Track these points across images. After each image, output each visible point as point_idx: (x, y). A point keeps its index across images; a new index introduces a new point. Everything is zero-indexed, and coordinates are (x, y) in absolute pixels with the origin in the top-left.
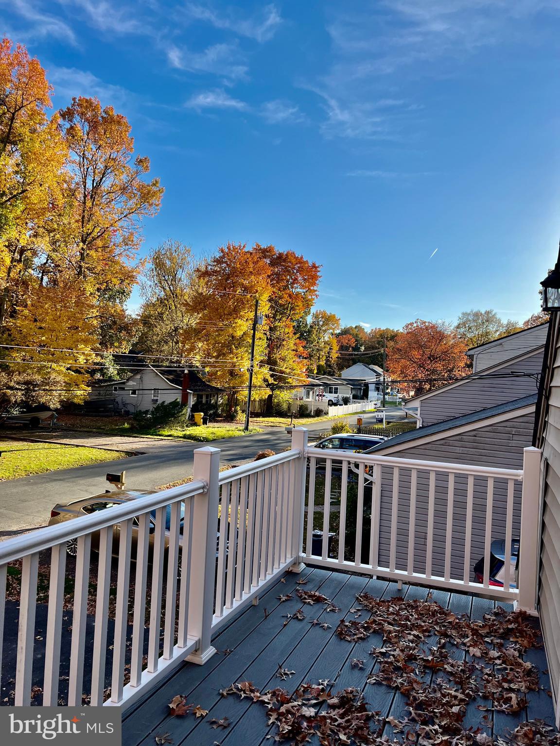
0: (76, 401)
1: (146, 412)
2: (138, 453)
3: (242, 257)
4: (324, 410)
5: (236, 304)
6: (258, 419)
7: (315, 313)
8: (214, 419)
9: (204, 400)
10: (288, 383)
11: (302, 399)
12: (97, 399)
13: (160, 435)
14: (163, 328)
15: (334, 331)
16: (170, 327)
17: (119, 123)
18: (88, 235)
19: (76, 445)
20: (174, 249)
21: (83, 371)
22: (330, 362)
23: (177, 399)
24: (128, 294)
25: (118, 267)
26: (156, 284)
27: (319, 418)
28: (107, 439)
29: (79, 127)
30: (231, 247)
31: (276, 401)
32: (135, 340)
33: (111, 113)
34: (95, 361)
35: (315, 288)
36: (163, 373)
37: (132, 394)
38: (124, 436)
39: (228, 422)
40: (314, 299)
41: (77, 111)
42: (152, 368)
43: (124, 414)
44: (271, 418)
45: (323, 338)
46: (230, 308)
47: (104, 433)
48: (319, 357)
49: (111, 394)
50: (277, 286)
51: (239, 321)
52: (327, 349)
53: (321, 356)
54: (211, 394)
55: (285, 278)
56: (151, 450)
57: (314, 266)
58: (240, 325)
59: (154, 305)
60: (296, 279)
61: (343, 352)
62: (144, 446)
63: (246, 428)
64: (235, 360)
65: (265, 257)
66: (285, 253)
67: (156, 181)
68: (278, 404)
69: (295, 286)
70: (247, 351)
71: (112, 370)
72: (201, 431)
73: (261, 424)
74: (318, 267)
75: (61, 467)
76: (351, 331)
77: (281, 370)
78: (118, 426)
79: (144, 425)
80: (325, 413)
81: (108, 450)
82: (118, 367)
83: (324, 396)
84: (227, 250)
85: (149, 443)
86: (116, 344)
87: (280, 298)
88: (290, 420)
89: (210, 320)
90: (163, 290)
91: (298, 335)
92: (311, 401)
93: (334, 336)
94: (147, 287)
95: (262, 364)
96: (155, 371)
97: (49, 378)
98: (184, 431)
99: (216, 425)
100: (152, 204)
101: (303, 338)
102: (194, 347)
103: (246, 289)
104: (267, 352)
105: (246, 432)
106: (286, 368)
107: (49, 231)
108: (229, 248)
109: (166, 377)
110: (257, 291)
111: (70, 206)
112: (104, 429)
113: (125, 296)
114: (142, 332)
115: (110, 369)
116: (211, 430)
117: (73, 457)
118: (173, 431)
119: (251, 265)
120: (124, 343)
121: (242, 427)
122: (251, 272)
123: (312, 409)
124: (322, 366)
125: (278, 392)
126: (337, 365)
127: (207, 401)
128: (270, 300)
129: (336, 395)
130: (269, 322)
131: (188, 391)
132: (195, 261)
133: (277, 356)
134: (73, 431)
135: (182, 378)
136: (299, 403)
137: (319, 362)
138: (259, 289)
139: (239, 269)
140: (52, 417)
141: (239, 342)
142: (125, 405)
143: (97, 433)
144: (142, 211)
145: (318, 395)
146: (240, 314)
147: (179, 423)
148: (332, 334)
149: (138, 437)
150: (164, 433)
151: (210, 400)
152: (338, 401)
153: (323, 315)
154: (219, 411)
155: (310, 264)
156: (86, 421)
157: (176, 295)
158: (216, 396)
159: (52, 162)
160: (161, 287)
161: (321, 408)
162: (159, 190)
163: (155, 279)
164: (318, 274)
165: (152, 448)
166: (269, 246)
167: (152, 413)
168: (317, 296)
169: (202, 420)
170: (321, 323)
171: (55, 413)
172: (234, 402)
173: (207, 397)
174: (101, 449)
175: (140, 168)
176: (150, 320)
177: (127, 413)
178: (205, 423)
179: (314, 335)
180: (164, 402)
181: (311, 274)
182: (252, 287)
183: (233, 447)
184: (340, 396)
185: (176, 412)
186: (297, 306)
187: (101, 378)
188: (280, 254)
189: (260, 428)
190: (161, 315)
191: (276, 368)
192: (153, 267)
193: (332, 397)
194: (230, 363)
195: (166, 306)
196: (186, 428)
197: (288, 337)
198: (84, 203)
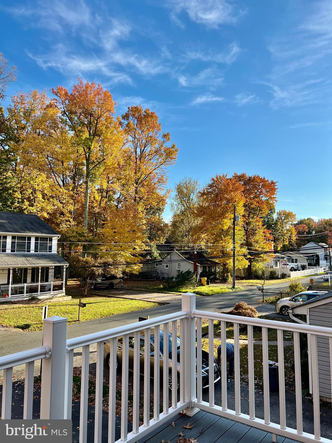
0: (134, 272)
1: (172, 278)
2: (166, 303)
3: (225, 182)
4: (287, 274)
5: (222, 210)
6: (243, 281)
7: (278, 212)
8: (214, 281)
9: (207, 270)
10: (261, 257)
11: (272, 267)
12: (147, 271)
13: (180, 292)
14: (183, 228)
15: (292, 222)
16: (188, 227)
17: (152, 116)
18: (139, 179)
19: (131, 299)
20: (188, 182)
21: (137, 255)
22: (292, 242)
23: (189, 270)
24: (163, 210)
25: (155, 195)
26: (179, 203)
27: (284, 279)
28: (149, 294)
29: (132, 122)
30: (218, 177)
31: (254, 269)
32: (167, 235)
33: (148, 112)
34: (146, 249)
35: (275, 196)
36: (183, 254)
37: (166, 267)
38: (159, 293)
39: (223, 283)
40: (274, 203)
41: (131, 114)
42: (176, 251)
43: (161, 279)
44: (251, 280)
45: (285, 227)
46: (219, 213)
47: (149, 291)
48: (283, 240)
49: (155, 268)
50: (248, 197)
51: (225, 220)
52: (288, 235)
53: (285, 239)
54: (211, 266)
55: (253, 192)
56: (173, 301)
57: (272, 183)
58: (226, 223)
59: (178, 215)
60: (261, 192)
61: (300, 235)
62: (169, 299)
63: (234, 287)
64: (224, 244)
65: (240, 181)
66: (253, 177)
67: (174, 145)
68: (256, 271)
69: (261, 196)
70: (231, 238)
71: (156, 253)
72: (205, 289)
73: (244, 284)
74: (275, 183)
75: (120, 312)
76: (304, 221)
77: (255, 249)
78: (156, 286)
79: (171, 286)
80: (288, 276)
81: (149, 301)
82: (159, 252)
83: (288, 265)
84: (216, 179)
85: (173, 297)
86: (158, 239)
87: (252, 204)
88: (263, 281)
89: (207, 221)
90: (183, 206)
91: (265, 226)
92: (279, 268)
93: (293, 226)
94: (174, 206)
95: (242, 245)
96: (178, 253)
97: (117, 260)
98: (194, 289)
99: (215, 285)
100: (172, 158)
101: (272, 228)
102: (200, 237)
103: (228, 201)
104: (245, 238)
105: (234, 289)
106: (259, 248)
107: (118, 180)
108: (217, 178)
109: (184, 256)
110: (235, 201)
111: (129, 165)
112: (149, 289)
113: (161, 211)
114: (171, 231)
115: (155, 253)
116: (211, 288)
117: (128, 306)
118: (188, 289)
119: (231, 186)
120: (162, 238)
121: (231, 286)
122: (231, 190)
123: (279, 273)
124: (286, 245)
125: (255, 263)
126: (296, 244)
127: (209, 270)
128: (245, 206)
129: (296, 264)
130: (245, 219)
131: (197, 264)
132: (200, 188)
133: (252, 240)
134: (132, 290)
135: (193, 256)
136: (270, 270)
137: (284, 242)
138: (237, 199)
139: (224, 189)
140: (120, 282)
141: (226, 233)
142: (162, 274)
143: (145, 291)
144: (167, 163)
145: (283, 265)
146: (225, 215)
147: (191, 284)
148: (292, 225)
149: (167, 293)
150: (182, 290)
151: (211, 269)
152: (298, 267)
153: (284, 213)
154: (217, 276)
155: (270, 182)
156: (141, 284)
157: (190, 208)
158: (215, 267)
159: (116, 142)
160: (182, 205)
161: (285, 273)
162: (176, 150)
163: (178, 200)
164: (276, 187)
165: (174, 300)
166: (242, 174)
167: (176, 278)
168: (276, 201)
169: (206, 282)
170: (283, 218)
171: (122, 280)
172: (226, 270)
173: (209, 268)
174: (144, 301)
175: (165, 140)
176: (177, 224)
177: (163, 278)
178: (208, 284)
179: (279, 226)
180: (182, 272)
181: (271, 187)
182: (232, 199)
183: (223, 299)
184: (299, 264)
185: (189, 277)
186: (263, 208)
187: (150, 258)
188: (249, 177)
189: (242, 287)
190: (182, 220)
191: (252, 248)
192: (177, 194)
193: (293, 265)
194: (221, 246)
195: (185, 215)
196: (196, 287)
197: (259, 228)
198: (136, 162)
